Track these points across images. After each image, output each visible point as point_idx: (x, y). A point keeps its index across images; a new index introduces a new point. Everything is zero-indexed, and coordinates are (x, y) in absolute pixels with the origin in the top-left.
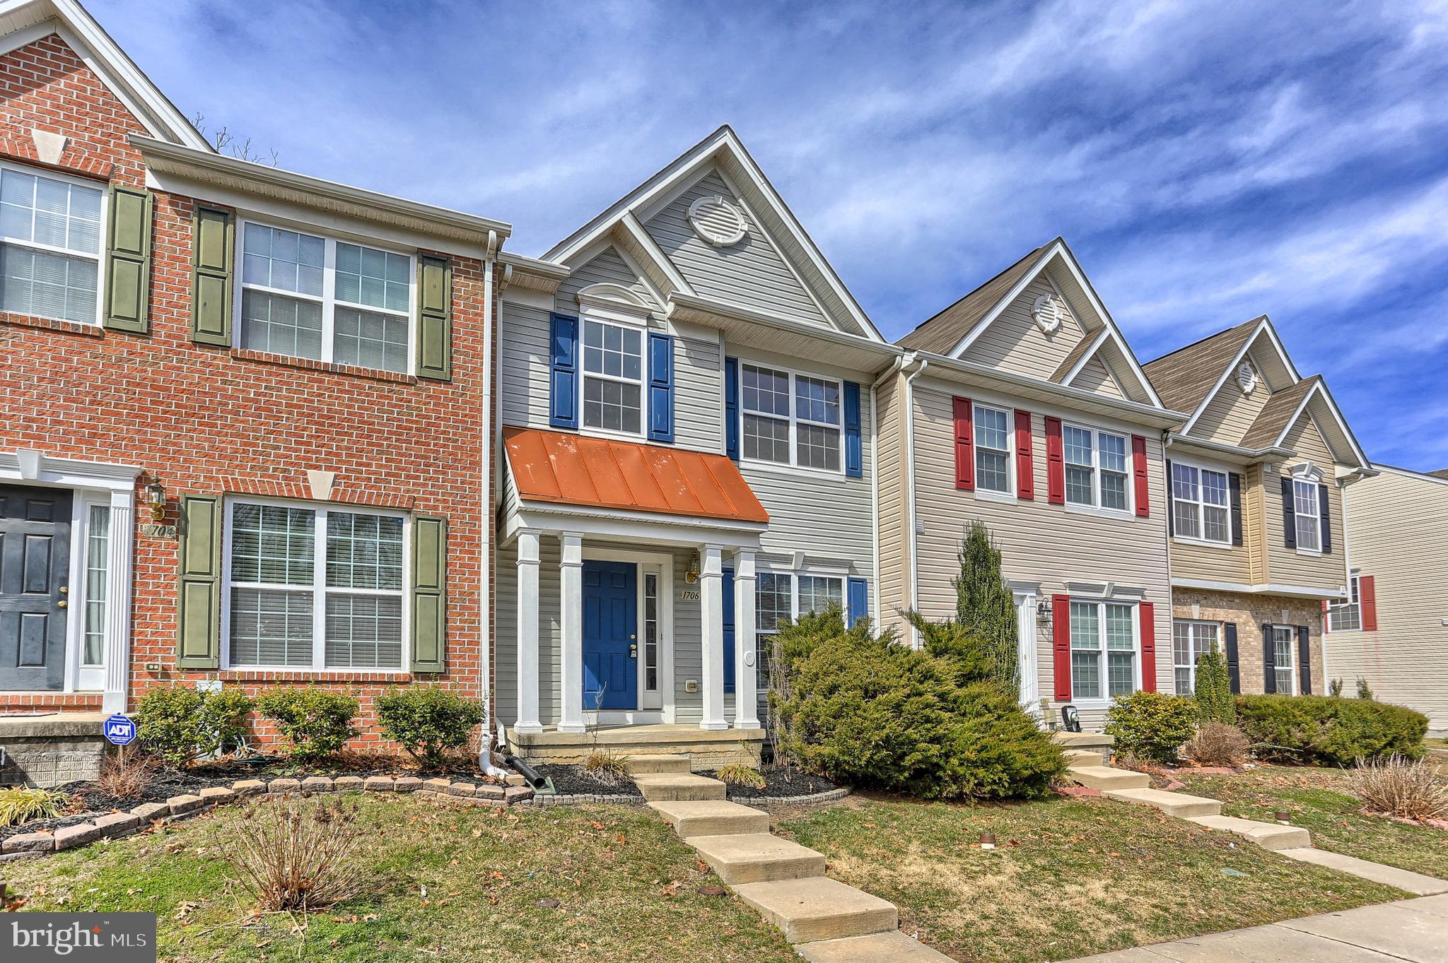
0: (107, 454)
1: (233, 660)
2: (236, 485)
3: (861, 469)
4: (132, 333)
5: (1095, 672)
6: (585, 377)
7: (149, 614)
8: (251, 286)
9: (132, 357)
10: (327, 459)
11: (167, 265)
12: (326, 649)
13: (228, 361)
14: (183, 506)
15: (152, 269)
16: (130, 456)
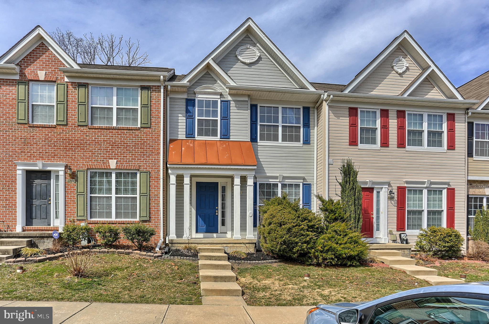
0: (58, 160)
1: (91, 218)
2: (90, 166)
3: (310, 141)
4: (63, 125)
5: (421, 219)
6: (198, 119)
7: (69, 204)
8: (93, 106)
9: (63, 132)
10: (115, 156)
11: (71, 103)
12: (116, 214)
13: (87, 129)
14: (77, 173)
15: (67, 105)
16: (63, 160)
